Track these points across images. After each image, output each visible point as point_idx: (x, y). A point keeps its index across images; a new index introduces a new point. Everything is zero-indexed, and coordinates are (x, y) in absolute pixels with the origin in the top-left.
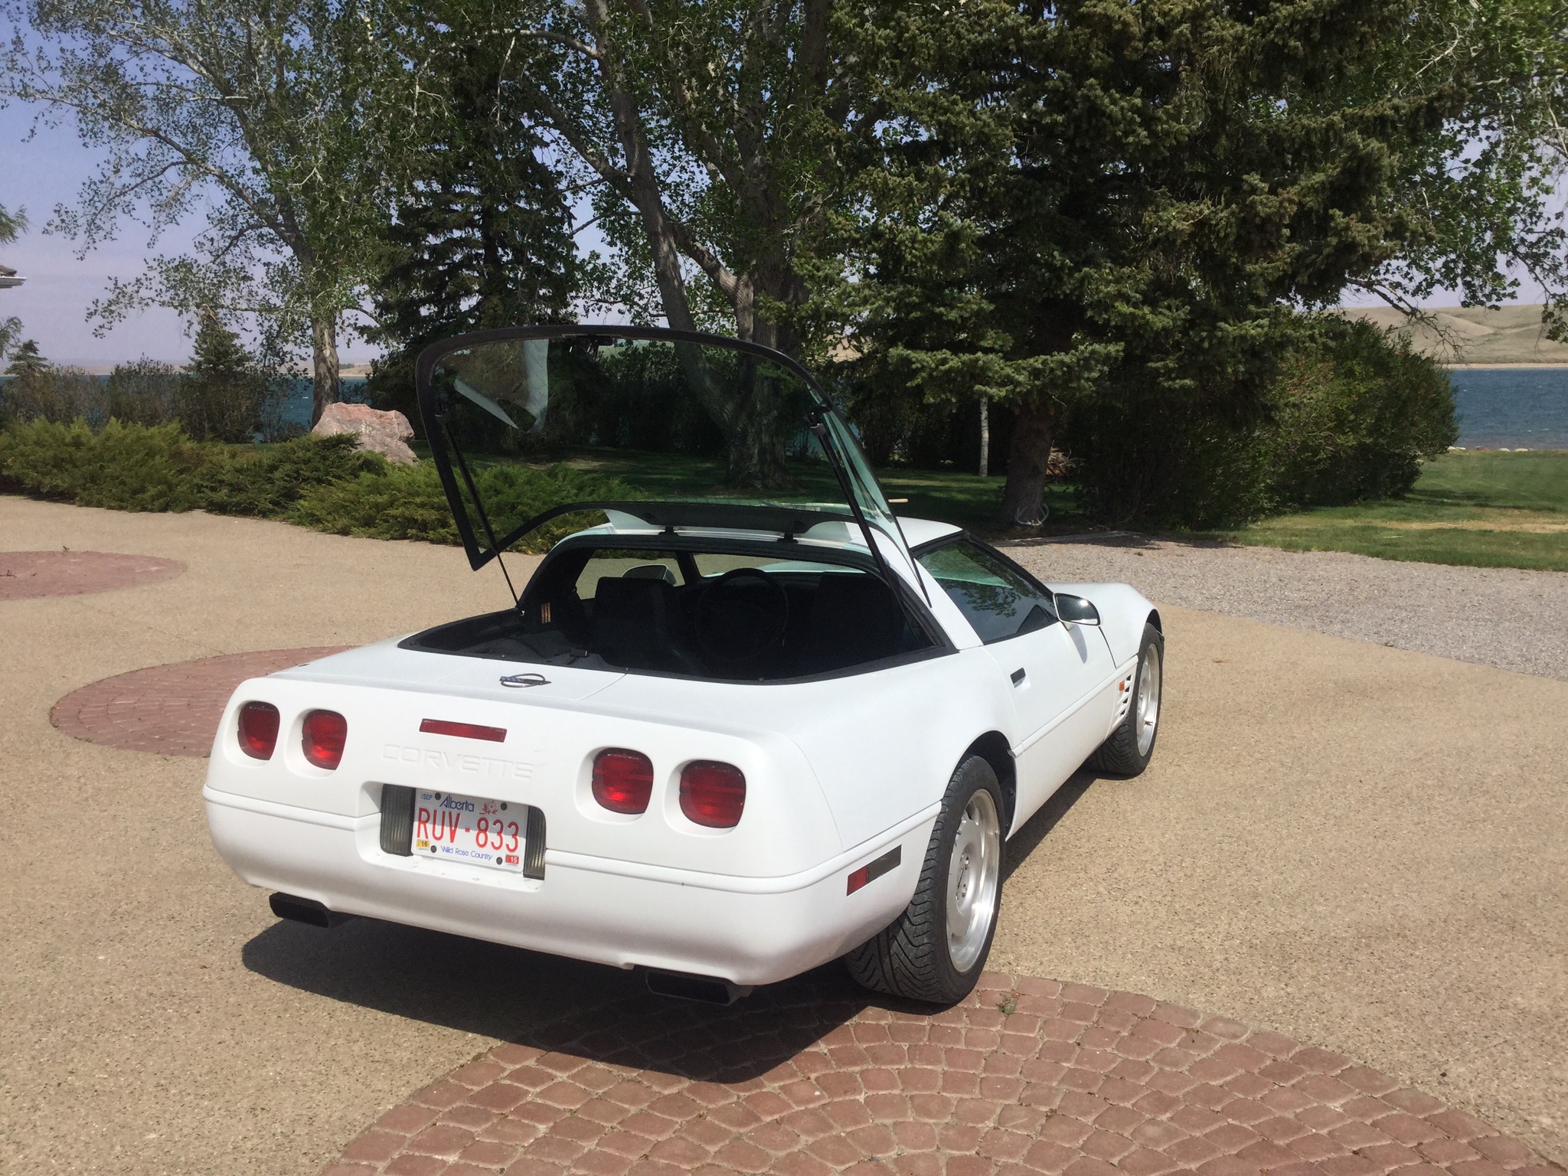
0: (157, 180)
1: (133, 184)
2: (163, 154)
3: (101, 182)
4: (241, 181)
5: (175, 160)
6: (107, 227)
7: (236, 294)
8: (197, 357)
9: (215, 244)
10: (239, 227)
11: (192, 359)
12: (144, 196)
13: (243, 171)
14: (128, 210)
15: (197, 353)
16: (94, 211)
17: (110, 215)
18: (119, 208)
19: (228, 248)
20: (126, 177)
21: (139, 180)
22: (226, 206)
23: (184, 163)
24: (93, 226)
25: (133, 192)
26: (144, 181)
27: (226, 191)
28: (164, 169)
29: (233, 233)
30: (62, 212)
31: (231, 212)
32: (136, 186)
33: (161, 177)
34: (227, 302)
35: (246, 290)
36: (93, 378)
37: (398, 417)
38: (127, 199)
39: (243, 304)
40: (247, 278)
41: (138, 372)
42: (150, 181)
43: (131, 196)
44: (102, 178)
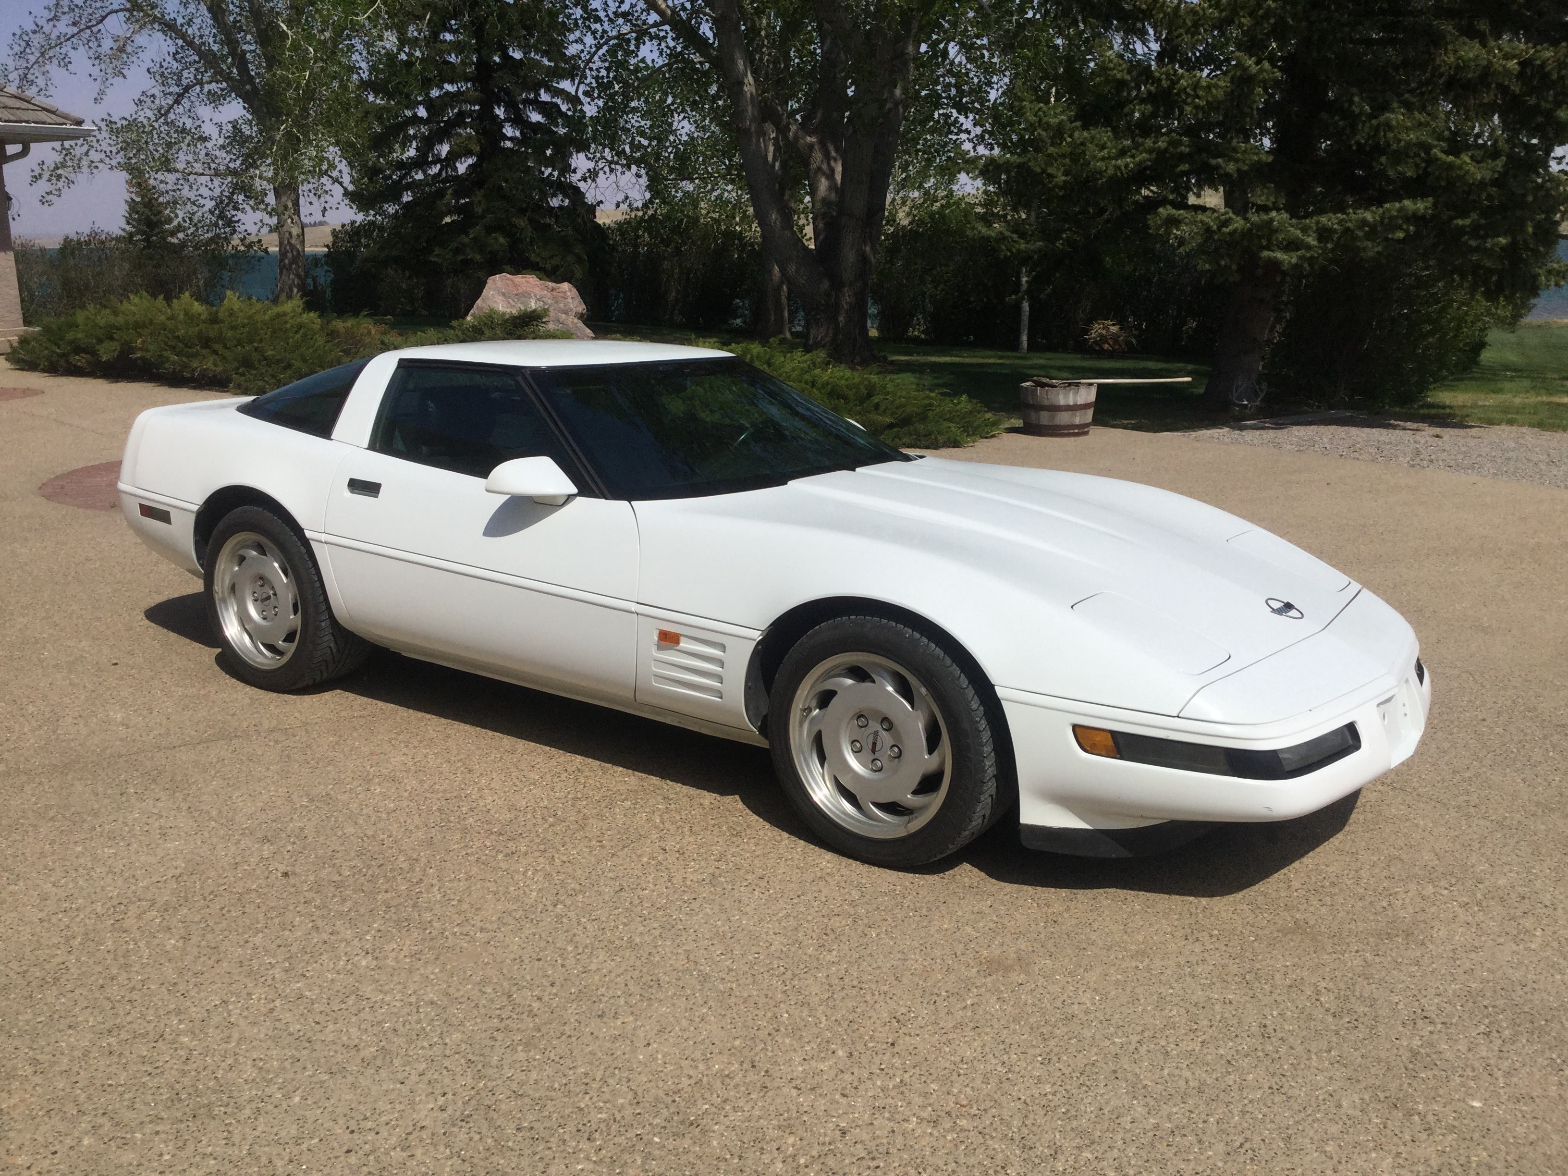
0: (95, 29)
1: (70, 33)
3: (34, 32)
4: (190, 31)
5: (118, 7)
6: (41, 82)
7: (190, 158)
8: (128, 228)
9: (157, 102)
10: (185, 82)
11: (124, 230)
12: (81, 48)
13: (191, 20)
14: (65, 62)
15: (128, 223)
16: (25, 65)
17: (43, 69)
18: (54, 62)
19: (171, 107)
20: (64, 27)
21: (76, 29)
22: (169, 59)
23: (130, 11)
25: (69, 43)
26: (80, 31)
27: (169, 41)
28: (104, 18)
29: (175, 89)
31: (175, 65)
32: (73, 36)
33: (100, 26)
34: (180, 166)
35: (203, 152)
36: (43, 250)
37: (570, 291)
38: (63, 51)
39: (198, 168)
40: (204, 139)
41: (88, 243)
42: (88, 31)
43: (67, 48)
44: (35, 27)
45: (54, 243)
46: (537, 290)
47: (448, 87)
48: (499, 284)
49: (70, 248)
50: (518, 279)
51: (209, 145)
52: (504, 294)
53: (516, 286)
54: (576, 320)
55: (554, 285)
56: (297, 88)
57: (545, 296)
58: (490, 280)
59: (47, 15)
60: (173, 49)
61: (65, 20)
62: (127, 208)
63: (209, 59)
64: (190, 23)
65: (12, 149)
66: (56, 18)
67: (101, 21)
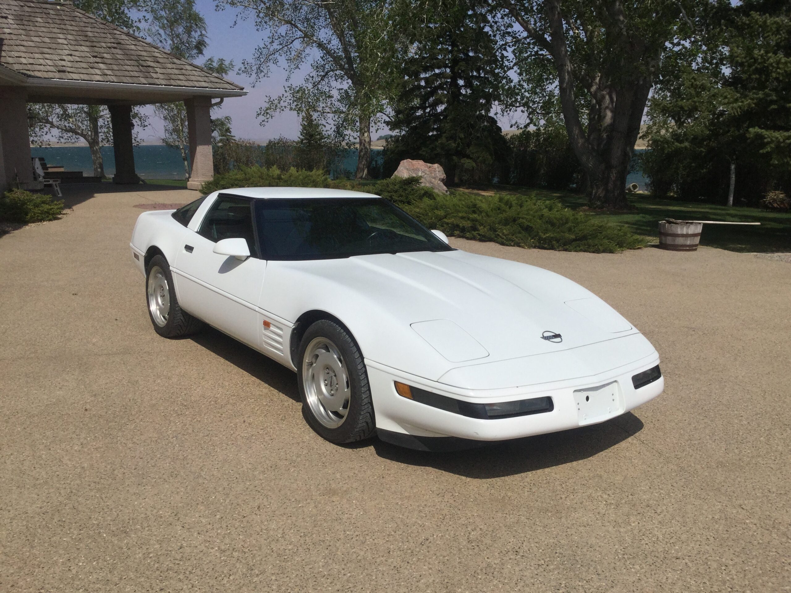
0: (289, 46)
1: (279, 48)
2: (293, 33)
3: (264, 48)
4: (329, 47)
5: (298, 37)
6: (265, 71)
7: (324, 105)
8: (301, 137)
9: (314, 79)
10: (326, 70)
11: (299, 138)
12: (283, 55)
13: (330, 41)
14: (276, 62)
15: (301, 135)
16: (260, 63)
17: (267, 65)
18: (272, 61)
19: (320, 82)
20: (276, 46)
21: (281, 47)
22: (320, 59)
23: (303, 38)
24: (259, 70)
25: (278, 53)
26: (283, 47)
27: (321, 52)
28: (293, 41)
29: (323, 74)
30: (246, 63)
31: (323, 62)
32: (280, 50)
33: (291, 45)
34: (320, 109)
35: (329, 103)
36: (259, 146)
37: (438, 168)
38: (275, 56)
39: (328, 110)
40: (330, 97)
41: (278, 143)
42: (286, 47)
43: (277, 55)
44: (264, 46)
45: (264, 144)
46: (423, 168)
47: (437, 71)
48: (406, 164)
49: (271, 145)
50: (415, 162)
51: (333, 99)
52: (407, 169)
53: (413, 165)
54: (439, 182)
55: (431, 165)
56: (371, 72)
57: (426, 170)
58: (402, 163)
59: (270, 40)
60: (322, 55)
61: (277, 42)
62: (301, 127)
63: (336, 60)
64: (329, 42)
65: (214, 101)
66: (273, 42)
67: (292, 43)
